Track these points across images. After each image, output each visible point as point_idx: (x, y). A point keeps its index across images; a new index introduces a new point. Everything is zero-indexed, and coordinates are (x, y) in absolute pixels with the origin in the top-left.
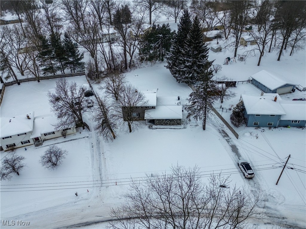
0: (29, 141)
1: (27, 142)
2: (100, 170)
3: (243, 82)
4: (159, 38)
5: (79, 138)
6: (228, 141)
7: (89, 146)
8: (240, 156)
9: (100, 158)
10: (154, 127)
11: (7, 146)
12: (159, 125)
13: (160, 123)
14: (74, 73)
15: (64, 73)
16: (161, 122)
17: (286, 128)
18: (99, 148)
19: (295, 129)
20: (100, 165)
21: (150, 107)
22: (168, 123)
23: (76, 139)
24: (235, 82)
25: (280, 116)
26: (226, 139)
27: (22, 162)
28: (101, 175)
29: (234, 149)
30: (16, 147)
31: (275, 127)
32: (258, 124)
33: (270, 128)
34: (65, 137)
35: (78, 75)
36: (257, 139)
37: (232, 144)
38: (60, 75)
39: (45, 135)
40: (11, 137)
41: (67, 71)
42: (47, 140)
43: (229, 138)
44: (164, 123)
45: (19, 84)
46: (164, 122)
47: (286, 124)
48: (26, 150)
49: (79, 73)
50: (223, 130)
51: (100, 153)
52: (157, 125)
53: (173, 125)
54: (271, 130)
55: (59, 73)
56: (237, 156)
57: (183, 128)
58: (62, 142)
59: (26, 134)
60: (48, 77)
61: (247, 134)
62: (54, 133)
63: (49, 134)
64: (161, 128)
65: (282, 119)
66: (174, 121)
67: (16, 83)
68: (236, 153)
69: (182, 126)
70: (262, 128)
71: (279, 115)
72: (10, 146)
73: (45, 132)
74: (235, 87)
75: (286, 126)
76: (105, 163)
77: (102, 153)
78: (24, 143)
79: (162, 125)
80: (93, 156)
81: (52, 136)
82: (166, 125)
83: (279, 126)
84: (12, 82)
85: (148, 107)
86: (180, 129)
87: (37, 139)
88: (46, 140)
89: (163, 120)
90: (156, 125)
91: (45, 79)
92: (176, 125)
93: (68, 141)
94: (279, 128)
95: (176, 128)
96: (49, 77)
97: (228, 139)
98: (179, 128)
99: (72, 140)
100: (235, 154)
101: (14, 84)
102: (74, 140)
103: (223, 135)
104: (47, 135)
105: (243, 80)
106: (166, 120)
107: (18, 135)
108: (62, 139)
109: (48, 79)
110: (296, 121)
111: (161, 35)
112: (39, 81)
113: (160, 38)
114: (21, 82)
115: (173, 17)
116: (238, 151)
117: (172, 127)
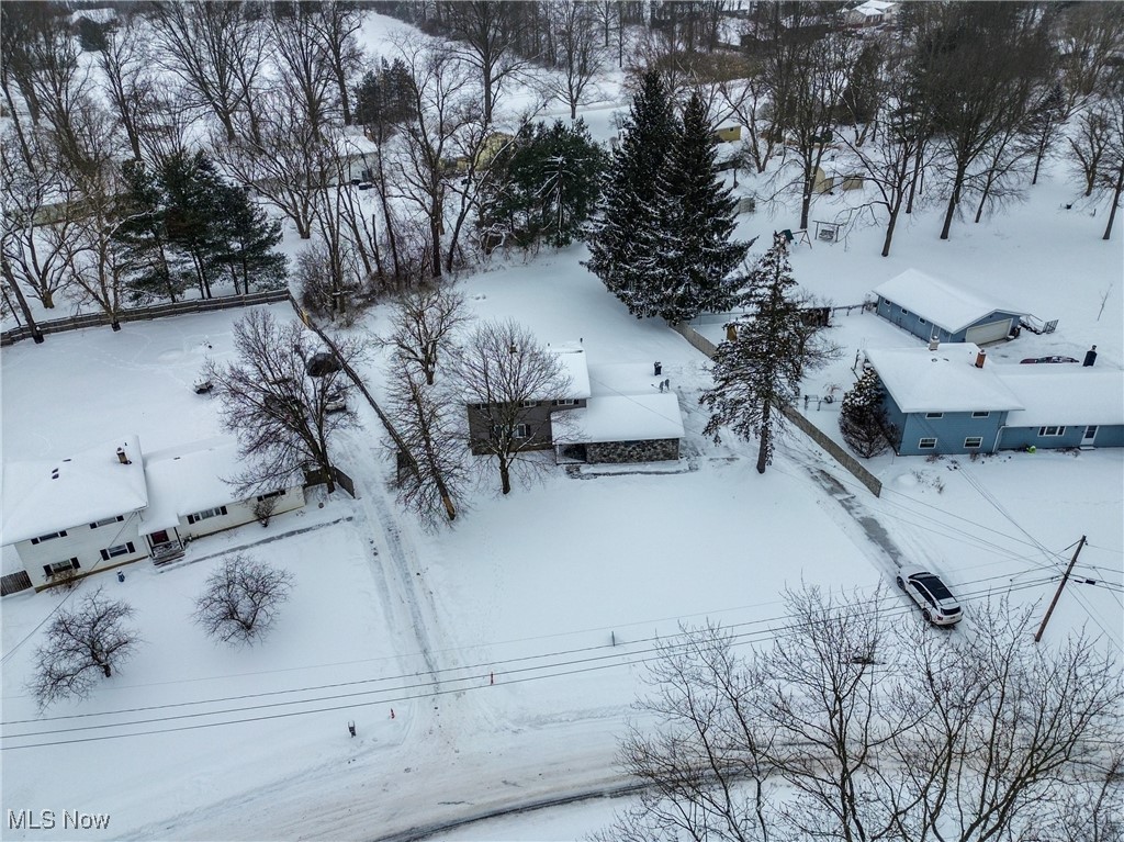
0: (130, 545)
1: (125, 551)
2: (419, 635)
3: (849, 308)
4: (553, 167)
5: (320, 526)
6: (848, 505)
7: (361, 550)
8: (899, 554)
9: (410, 590)
10: (585, 469)
11: (47, 568)
12: (602, 462)
13: (605, 456)
14: (247, 293)
15: (210, 296)
16: (609, 453)
17: (1021, 454)
18: (399, 556)
19: (1051, 454)
20: (417, 616)
21: (569, 401)
22: (632, 456)
23: (308, 530)
24: (827, 310)
25: (1003, 414)
26: (840, 501)
27: (124, 624)
28: (425, 652)
29: (874, 531)
30: (80, 572)
31: (990, 453)
32: (933, 445)
33: (974, 455)
34: (266, 525)
35: (263, 302)
36: (940, 492)
37: (864, 515)
38: (196, 303)
39: (191, 519)
40: (63, 534)
41: (222, 287)
42: (198, 537)
43: (847, 496)
44: (619, 455)
45: (39, 339)
46: (619, 451)
47: (1023, 441)
48: (122, 579)
49: (266, 295)
50: (822, 472)
51: (408, 574)
52: (596, 462)
53: (650, 459)
54: (977, 464)
55: (192, 294)
56: (887, 554)
57: (686, 471)
58: (258, 543)
59: (120, 518)
60: (151, 310)
61: (908, 480)
62: (223, 510)
63: (208, 514)
64: (611, 471)
65: (1011, 423)
66: (655, 448)
67: (28, 336)
68: (884, 545)
69: (683, 464)
70: (951, 458)
71: (1002, 412)
72: (58, 571)
73: (192, 511)
74: (826, 325)
75: (1024, 448)
76: (434, 609)
77: (413, 574)
78: (112, 555)
79: (613, 461)
80: (382, 587)
81: (218, 522)
82: (625, 461)
83: (1002, 449)
84: (10, 333)
85: (562, 402)
86: (678, 472)
87: (159, 538)
88: (194, 539)
89: (617, 444)
90: (594, 462)
91: (138, 318)
92: (662, 459)
93: (280, 537)
94: (1004, 456)
95: (663, 470)
96: (156, 310)
97: (846, 500)
98: (674, 470)
99: (293, 533)
100: (880, 547)
101: (18, 339)
102: (300, 532)
103: (828, 486)
104: (198, 519)
105: (851, 305)
106: (628, 443)
107: (93, 526)
108: (255, 533)
109: (152, 317)
110: (1052, 430)
111: (560, 159)
112: (116, 327)
113: (557, 169)
114: (48, 332)
115: (563, 99)
116: (887, 536)
117: (650, 467)
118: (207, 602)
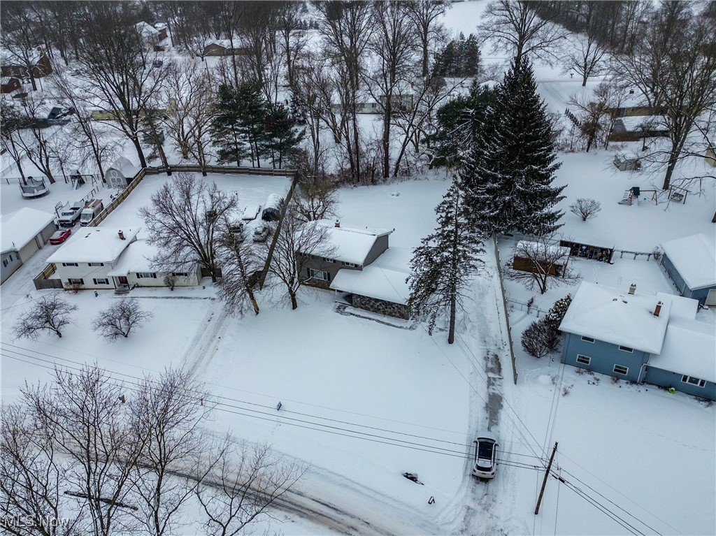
0: (107, 280)
1: (104, 283)
3: (636, 254)
4: (467, 115)
5: (197, 298)
6: (490, 383)
7: (203, 315)
8: (497, 424)
9: (209, 345)
10: (349, 309)
11: (69, 280)
12: (362, 308)
13: (363, 305)
14: (280, 168)
15: (259, 167)
16: (365, 304)
17: (662, 392)
18: (219, 325)
19: (690, 400)
20: (201, 358)
21: (352, 264)
22: (379, 309)
23: (189, 298)
24: (611, 251)
25: (645, 355)
26: (489, 378)
29: (494, 405)
30: (83, 286)
31: (633, 382)
32: (588, 362)
33: (616, 379)
34: (172, 290)
35: (284, 175)
36: (563, 395)
37: (496, 392)
38: (248, 169)
39: (138, 275)
40: (77, 265)
41: (266, 163)
42: (142, 287)
43: (497, 376)
44: (372, 307)
45: (169, 174)
46: (371, 304)
47: (669, 383)
48: (97, 295)
49: (286, 171)
50: (496, 356)
51: (215, 336)
52: (357, 307)
53: (391, 315)
54: (616, 386)
55: (246, 163)
56: (488, 421)
57: (406, 328)
58: (163, 298)
59: (102, 264)
60: (225, 169)
61: (545, 379)
62: (154, 275)
63: (146, 275)
64: (362, 315)
65: (653, 364)
66: (394, 308)
67: (164, 171)
68: (491, 415)
69: (410, 322)
70: (597, 375)
71: (645, 353)
72: (74, 283)
73: (139, 271)
74: (609, 262)
75: (666, 387)
76: (211, 358)
77: (217, 337)
78: (99, 283)
79: (367, 309)
80: (197, 339)
81: (151, 281)
82: (375, 311)
83: (644, 382)
84: (158, 168)
85: (348, 264)
86: (401, 327)
87: (123, 280)
88: (138, 287)
89: (370, 299)
90: (356, 306)
91: (218, 172)
92: (398, 317)
93: (174, 298)
94: (642, 388)
95: (392, 323)
96: (228, 169)
97: (494, 379)
98: (399, 325)
99: (182, 298)
100: (488, 415)
101: (161, 172)
102: (185, 298)
103: (490, 365)
104: (142, 277)
105: (638, 251)
106: (377, 300)
107: (90, 265)
108: (166, 292)
109: (225, 172)
110: (694, 380)
111: (471, 111)
112: (205, 174)
113: (470, 117)
114: (175, 171)
116: (500, 411)
117: (386, 319)
118: (105, 315)
